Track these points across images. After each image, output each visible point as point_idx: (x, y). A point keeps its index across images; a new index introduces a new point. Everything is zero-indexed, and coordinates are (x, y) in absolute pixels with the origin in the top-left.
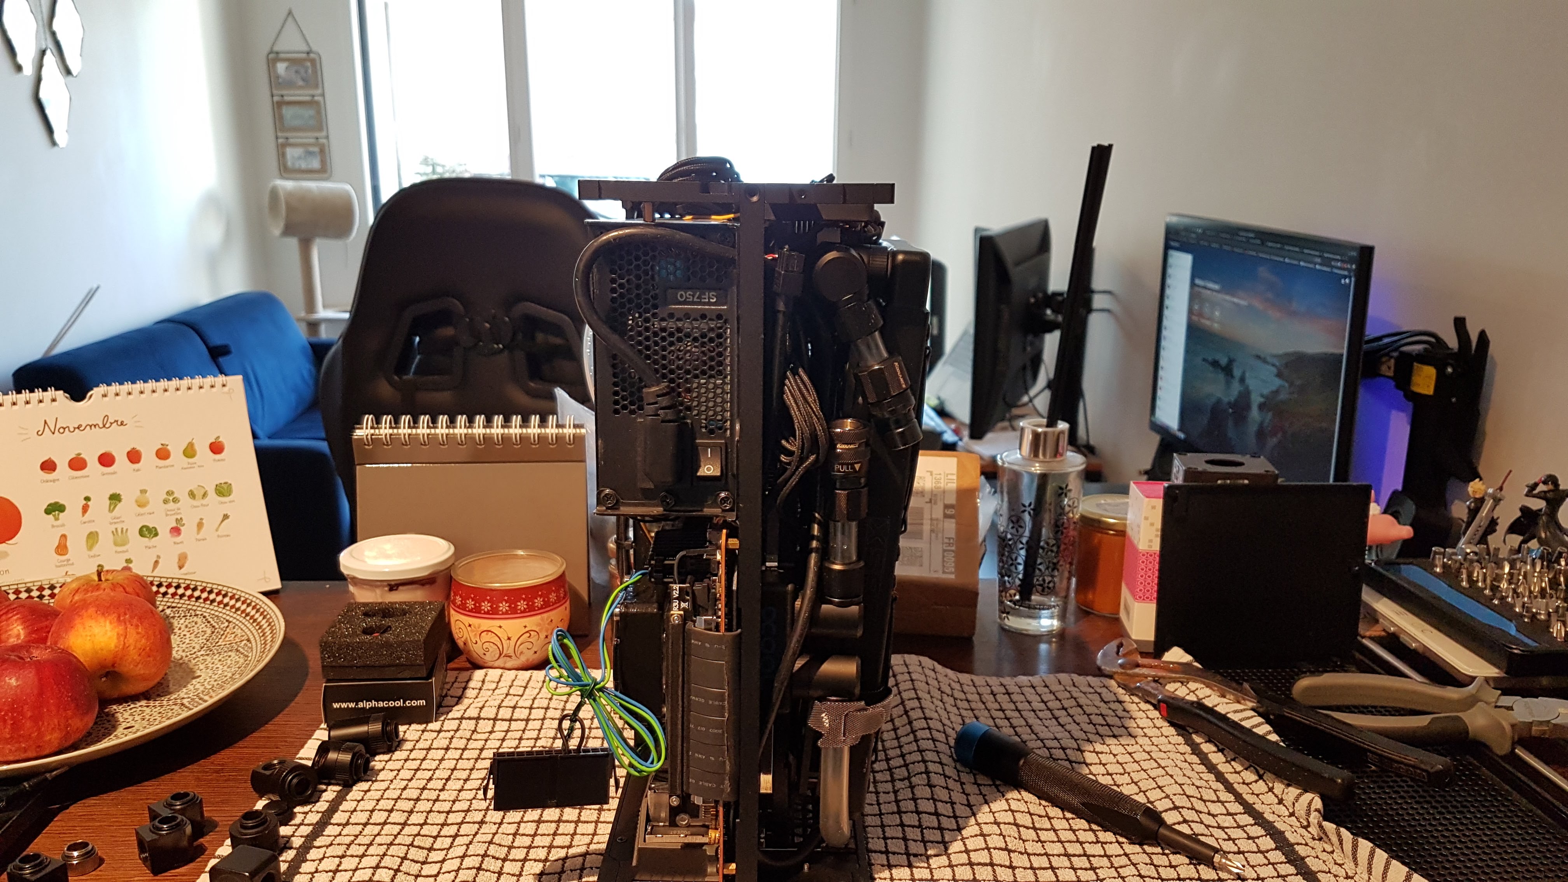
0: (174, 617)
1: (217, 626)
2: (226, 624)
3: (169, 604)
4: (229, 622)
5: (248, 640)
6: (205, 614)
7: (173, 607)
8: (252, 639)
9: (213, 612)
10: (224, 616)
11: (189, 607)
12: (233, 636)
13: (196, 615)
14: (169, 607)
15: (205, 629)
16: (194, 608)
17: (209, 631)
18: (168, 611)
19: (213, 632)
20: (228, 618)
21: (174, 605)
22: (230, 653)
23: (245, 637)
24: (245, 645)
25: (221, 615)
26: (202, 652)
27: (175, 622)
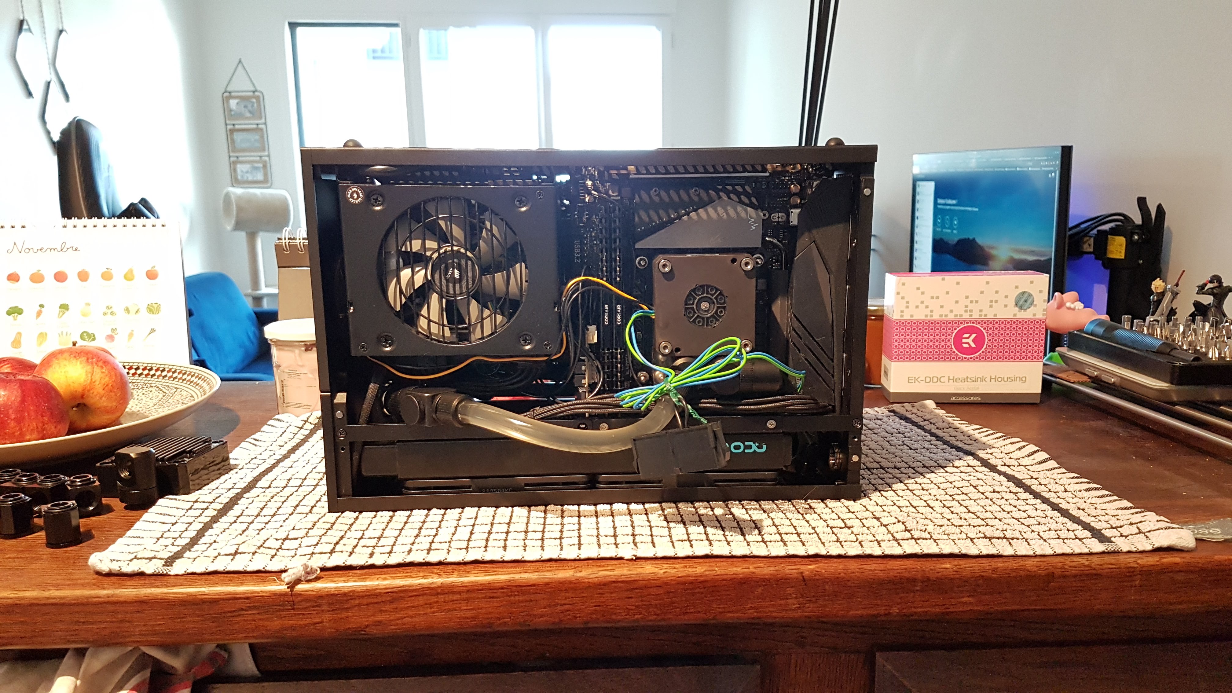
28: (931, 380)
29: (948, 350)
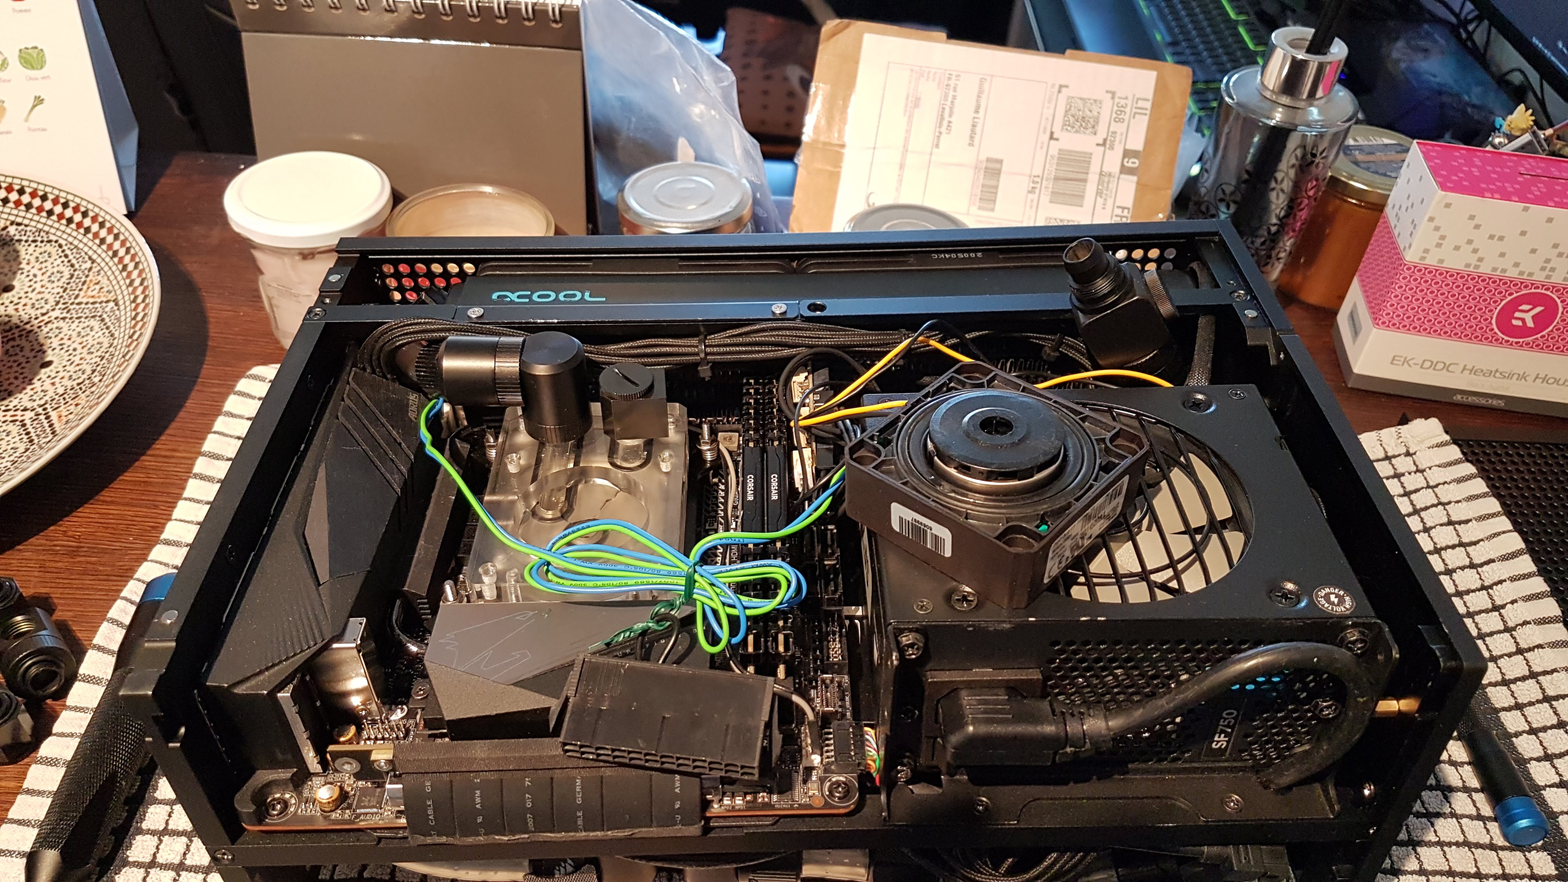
0: (19, 241)
1: (77, 266)
2: (87, 265)
3: (12, 218)
4: (93, 262)
5: (115, 301)
6: (61, 241)
7: (19, 224)
8: (121, 302)
9: (70, 239)
10: (86, 249)
11: (40, 226)
12: (98, 287)
13: (50, 241)
14: (12, 223)
15: (62, 268)
16: (46, 228)
17: (67, 275)
19: (72, 276)
20: (90, 253)
21: (19, 220)
22: (93, 322)
23: (111, 296)
24: (112, 311)
25: (81, 246)
26: (57, 313)
27: (22, 248)
28: (1433, 365)
29: (1484, 324)
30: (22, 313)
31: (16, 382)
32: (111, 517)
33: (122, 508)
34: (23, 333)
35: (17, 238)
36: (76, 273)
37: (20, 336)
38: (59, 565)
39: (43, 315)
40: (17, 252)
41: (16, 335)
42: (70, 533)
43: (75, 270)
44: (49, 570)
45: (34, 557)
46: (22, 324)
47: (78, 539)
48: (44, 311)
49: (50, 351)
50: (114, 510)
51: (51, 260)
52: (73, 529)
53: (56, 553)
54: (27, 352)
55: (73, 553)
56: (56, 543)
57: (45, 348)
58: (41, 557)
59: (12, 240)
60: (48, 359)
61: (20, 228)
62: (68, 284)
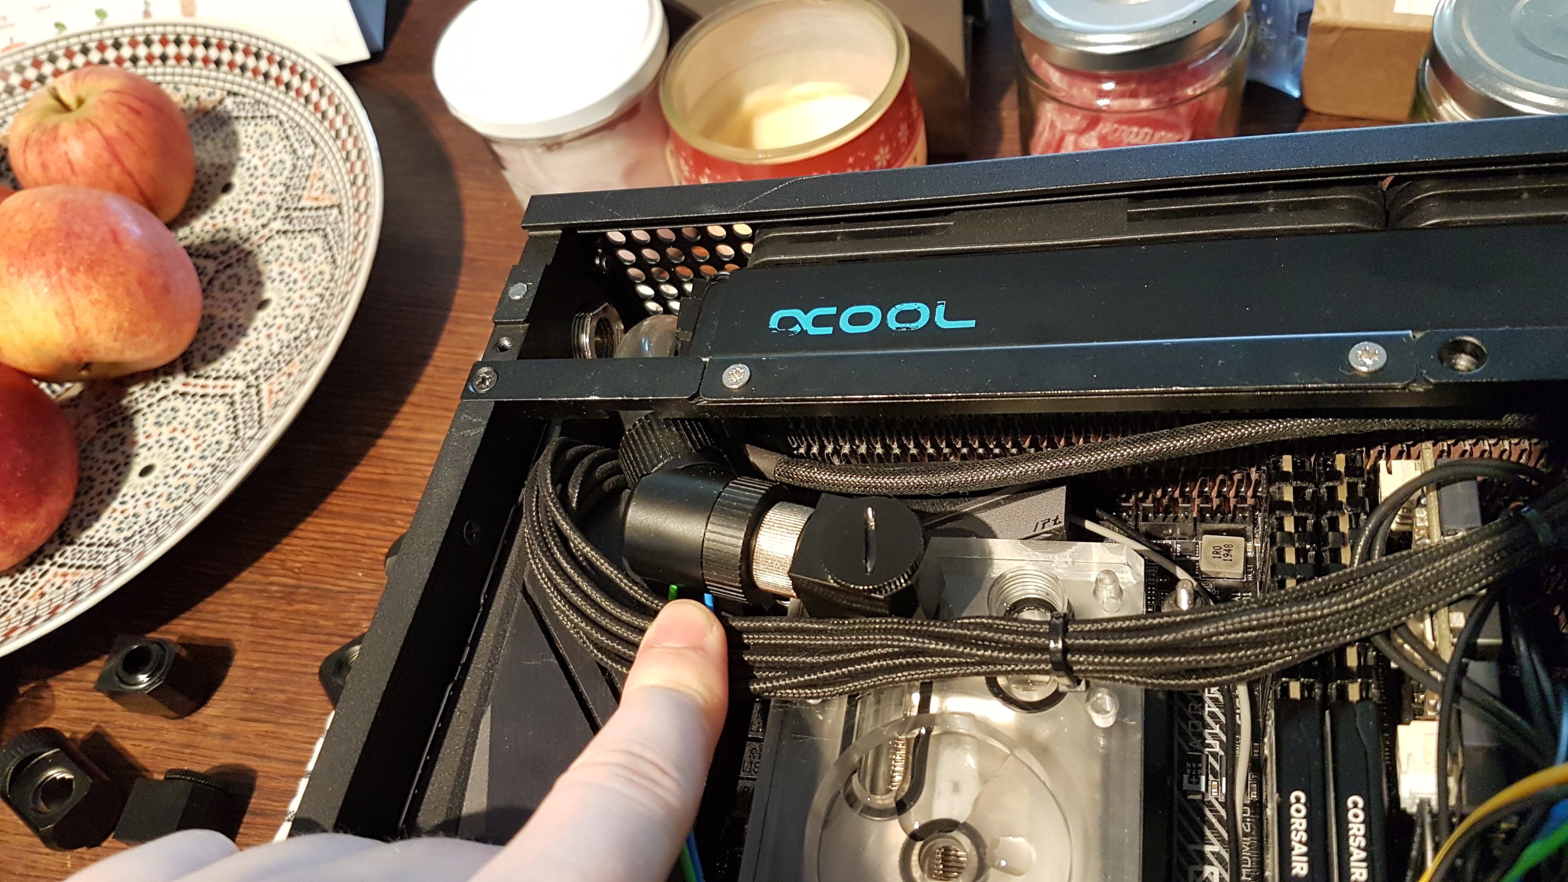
0: (237, 118)
1: (300, 152)
2: (310, 151)
3: (228, 86)
4: (316, 146)
5: (339, 206)
6: (283, 117)
7: (235, 94)
8: (345, 209)
9: (291, 113)
10: (308, 127)
11: (258, 96)
12: (321, 184)
13: (269, 117)
14: (229, 93)
15: (284, 156)
16: (265, 99)
17: (289, 165)
18: (229, 102)
19: (295, 166)
20: (313, 133)
21: (236, 89)
22: (315, 239)
23: (335, 199)
24: (336, 223)
25: (303, 122)
26: (278, 224)
30: (241, 225)
31: (231, 333)
32: (338, 537)
33: (351, 523)
34: (242, 255)
35: (235, 114)
36: (300, 163)
37: (238, 260)
38: (274, 615)
39: (264, 226)
40: (234, 133)
41: (234, 260)
42: (289, 564)
43: (298, 158)
44: (264, 623)
45: (246, 602)
46: (241, 242)
47: (296, 574)
48: (264, 220)
49: (268, 285)
50: (342, 527)
51: (272, 144)
52: (294, 558)
53: (271, 598)
54: (245, 288)
55: (289, 595)
56: (272, 579)
57: (264, 278)
58: (255, 602)
59: (230, 118)
60: (267, 295)
61: (238, 99)
62: (291, 179)
